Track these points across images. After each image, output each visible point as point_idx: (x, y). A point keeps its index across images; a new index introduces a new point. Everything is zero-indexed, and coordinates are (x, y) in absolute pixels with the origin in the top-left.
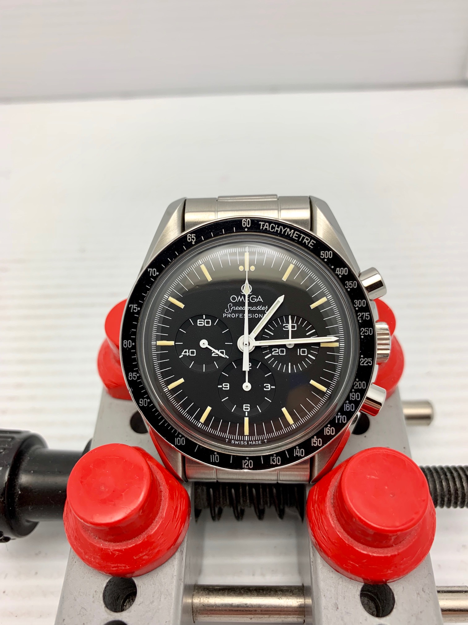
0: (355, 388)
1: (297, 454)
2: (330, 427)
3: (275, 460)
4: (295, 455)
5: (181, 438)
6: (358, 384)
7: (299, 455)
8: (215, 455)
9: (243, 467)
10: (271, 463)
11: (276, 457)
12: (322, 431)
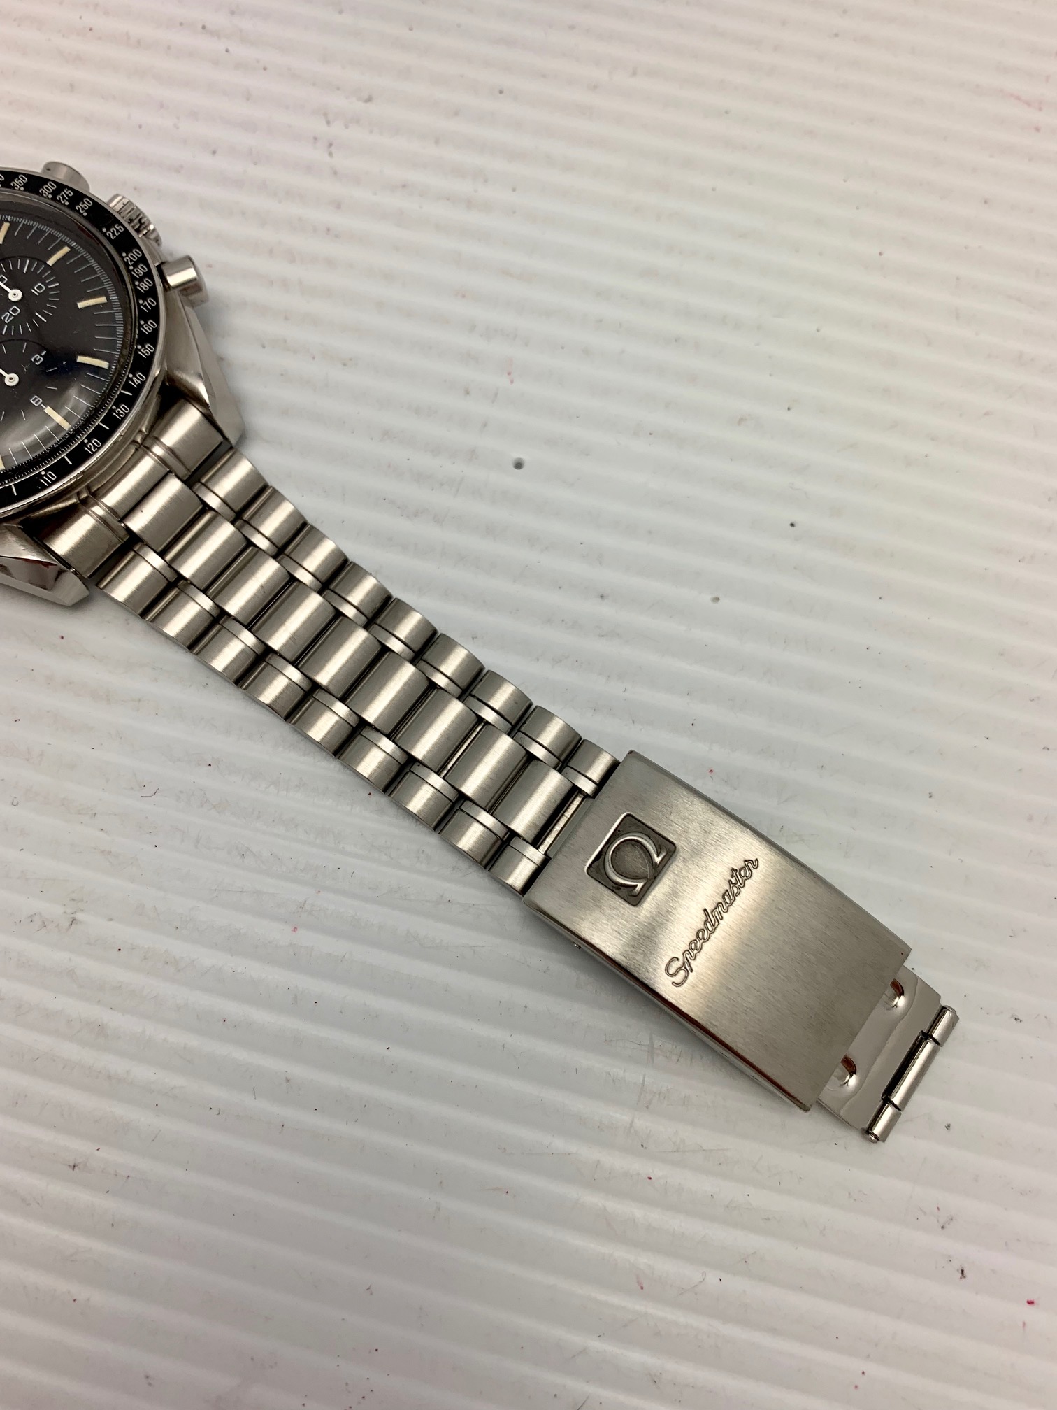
0: (130, 263)
1: (136, 383)
2: (146, 322)
3: (121, 411)
4: (136, 386)
6: (130, 257)
7: (139, 382)
8: (44, 475)
10: (119, 419)
11: (119, 407)
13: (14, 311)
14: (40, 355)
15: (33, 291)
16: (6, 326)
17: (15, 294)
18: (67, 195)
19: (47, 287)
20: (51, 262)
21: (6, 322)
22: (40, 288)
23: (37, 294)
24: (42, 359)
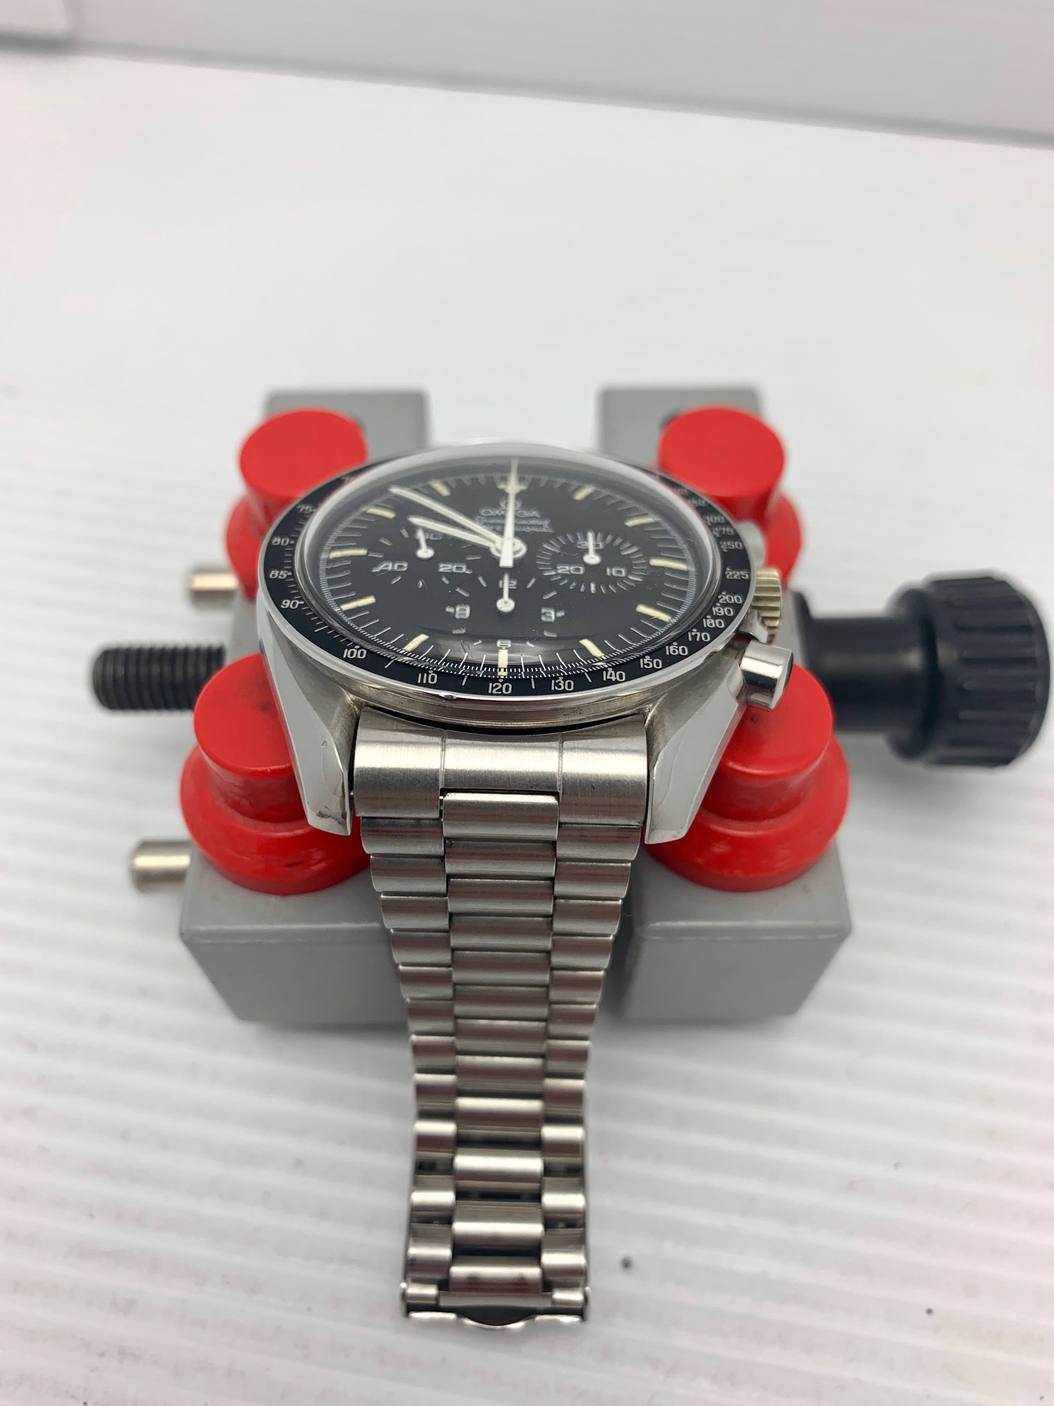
0: (721, 601)
1: (608, 677)
2: (678, 646)
3: (562, 684)
4: (605, 679)
5: (358, 650)
6: (727, 597)
7: (614, 679)
8: (428, 674)
9: (490, 692)
10: (553, 689)
11: (564, 681)
12: (663, 648)
13: (578, 570)
17: (593, 559)
18: (726, 531)
20: (654, 563)
22: (620, 572)
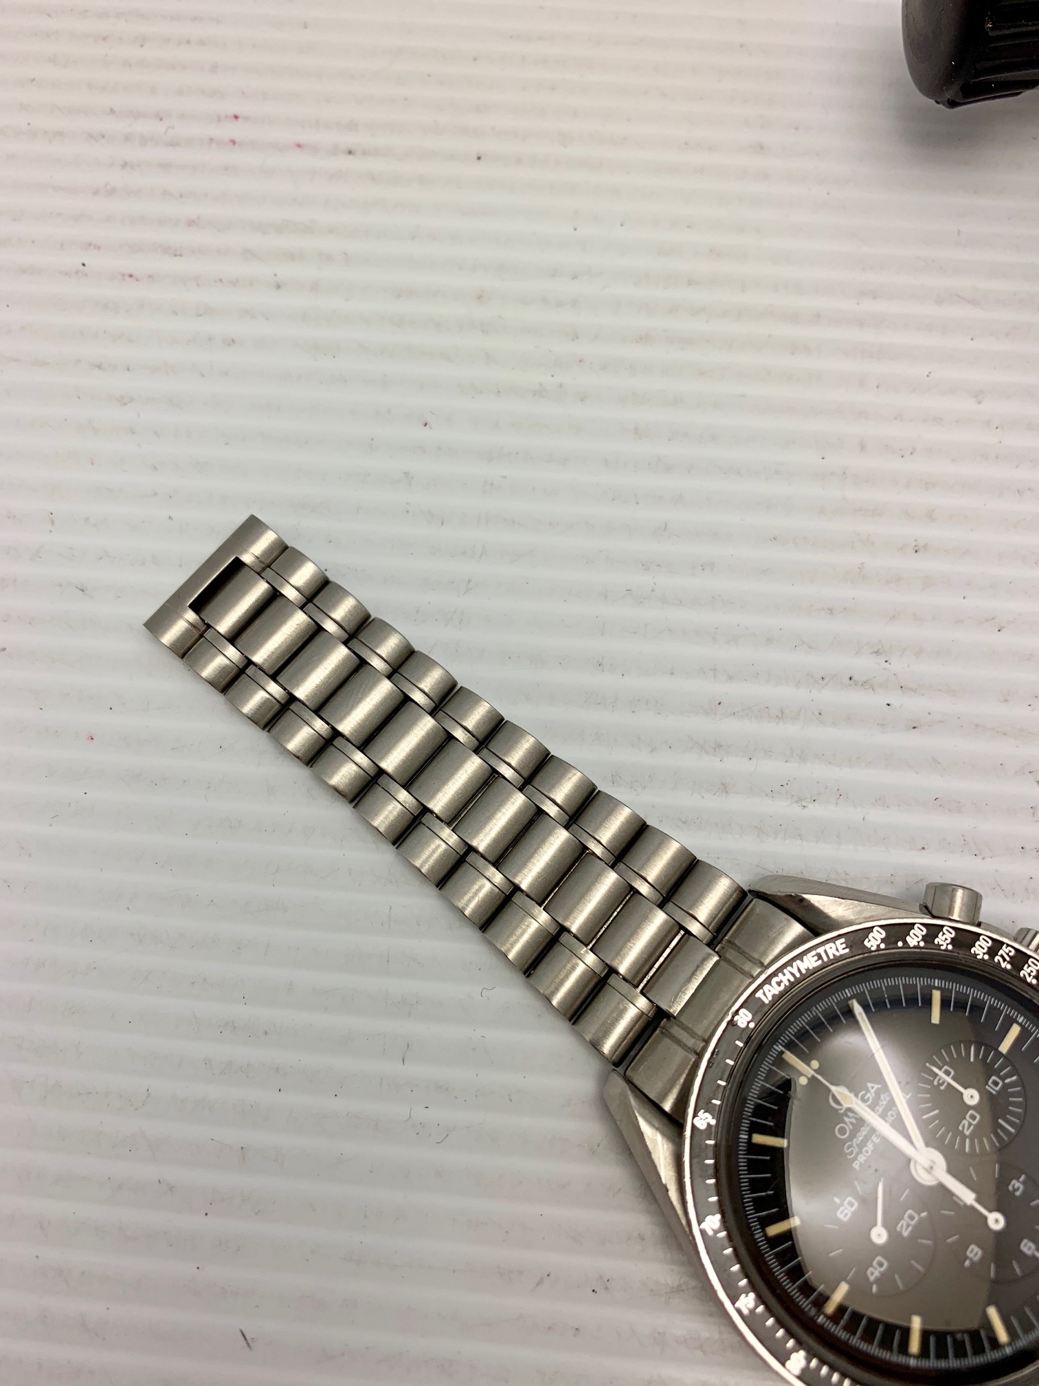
13: (973, 1117)
14: (1019, 1181)
15: (987, 1087)
16: (968, 1141)
17: (972, 1097)
18: (1008, 954)
19: (1003, 1081)
20: (1005, 1047)
21: (967, 1133)
22: (996, 1083)
23: (994, 1092)
24: (1022, 1187)
